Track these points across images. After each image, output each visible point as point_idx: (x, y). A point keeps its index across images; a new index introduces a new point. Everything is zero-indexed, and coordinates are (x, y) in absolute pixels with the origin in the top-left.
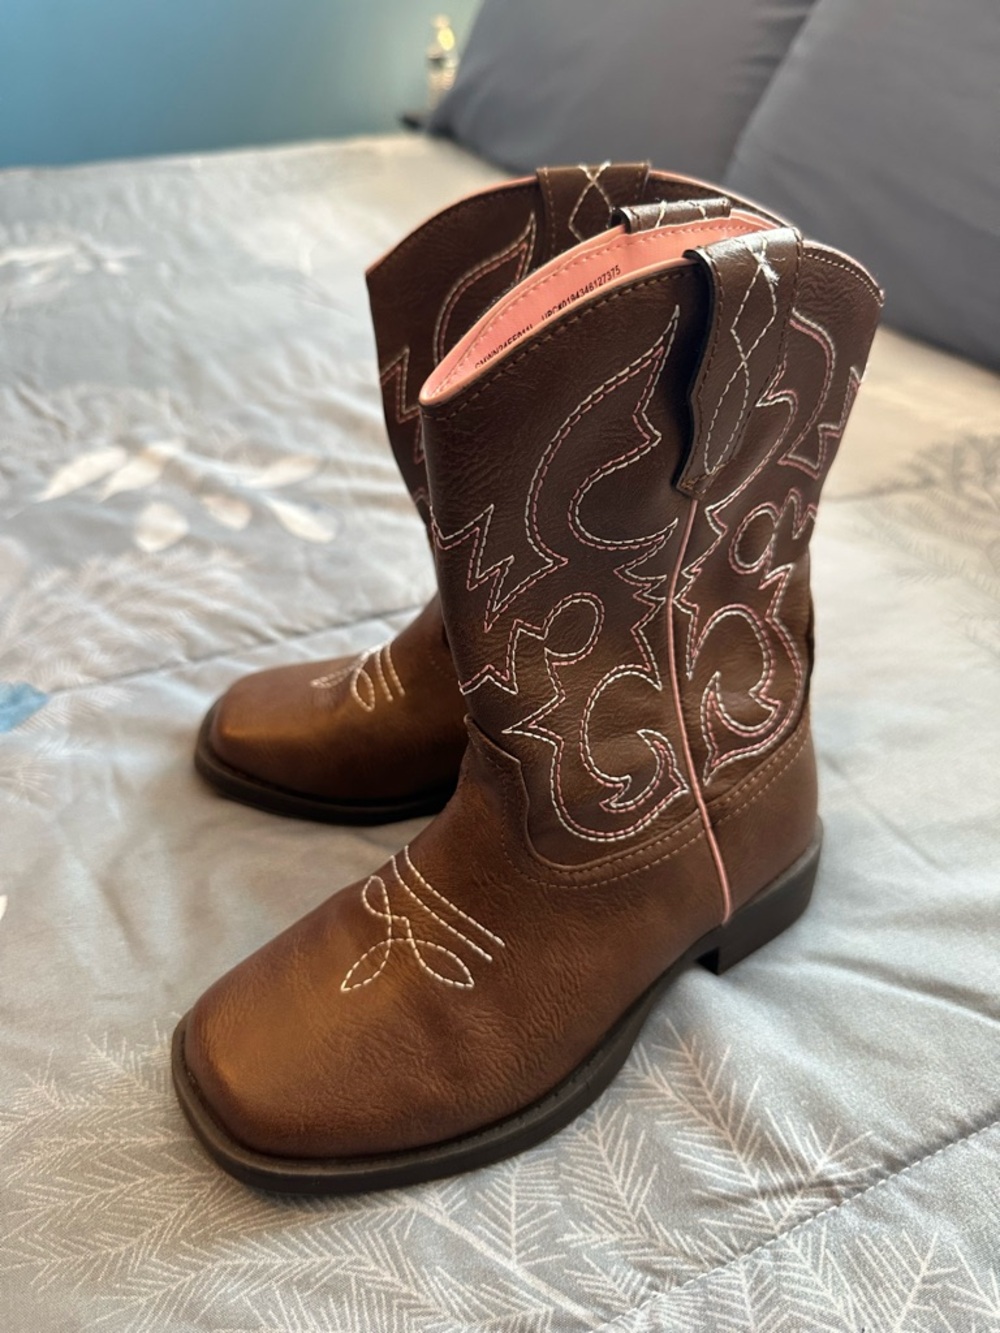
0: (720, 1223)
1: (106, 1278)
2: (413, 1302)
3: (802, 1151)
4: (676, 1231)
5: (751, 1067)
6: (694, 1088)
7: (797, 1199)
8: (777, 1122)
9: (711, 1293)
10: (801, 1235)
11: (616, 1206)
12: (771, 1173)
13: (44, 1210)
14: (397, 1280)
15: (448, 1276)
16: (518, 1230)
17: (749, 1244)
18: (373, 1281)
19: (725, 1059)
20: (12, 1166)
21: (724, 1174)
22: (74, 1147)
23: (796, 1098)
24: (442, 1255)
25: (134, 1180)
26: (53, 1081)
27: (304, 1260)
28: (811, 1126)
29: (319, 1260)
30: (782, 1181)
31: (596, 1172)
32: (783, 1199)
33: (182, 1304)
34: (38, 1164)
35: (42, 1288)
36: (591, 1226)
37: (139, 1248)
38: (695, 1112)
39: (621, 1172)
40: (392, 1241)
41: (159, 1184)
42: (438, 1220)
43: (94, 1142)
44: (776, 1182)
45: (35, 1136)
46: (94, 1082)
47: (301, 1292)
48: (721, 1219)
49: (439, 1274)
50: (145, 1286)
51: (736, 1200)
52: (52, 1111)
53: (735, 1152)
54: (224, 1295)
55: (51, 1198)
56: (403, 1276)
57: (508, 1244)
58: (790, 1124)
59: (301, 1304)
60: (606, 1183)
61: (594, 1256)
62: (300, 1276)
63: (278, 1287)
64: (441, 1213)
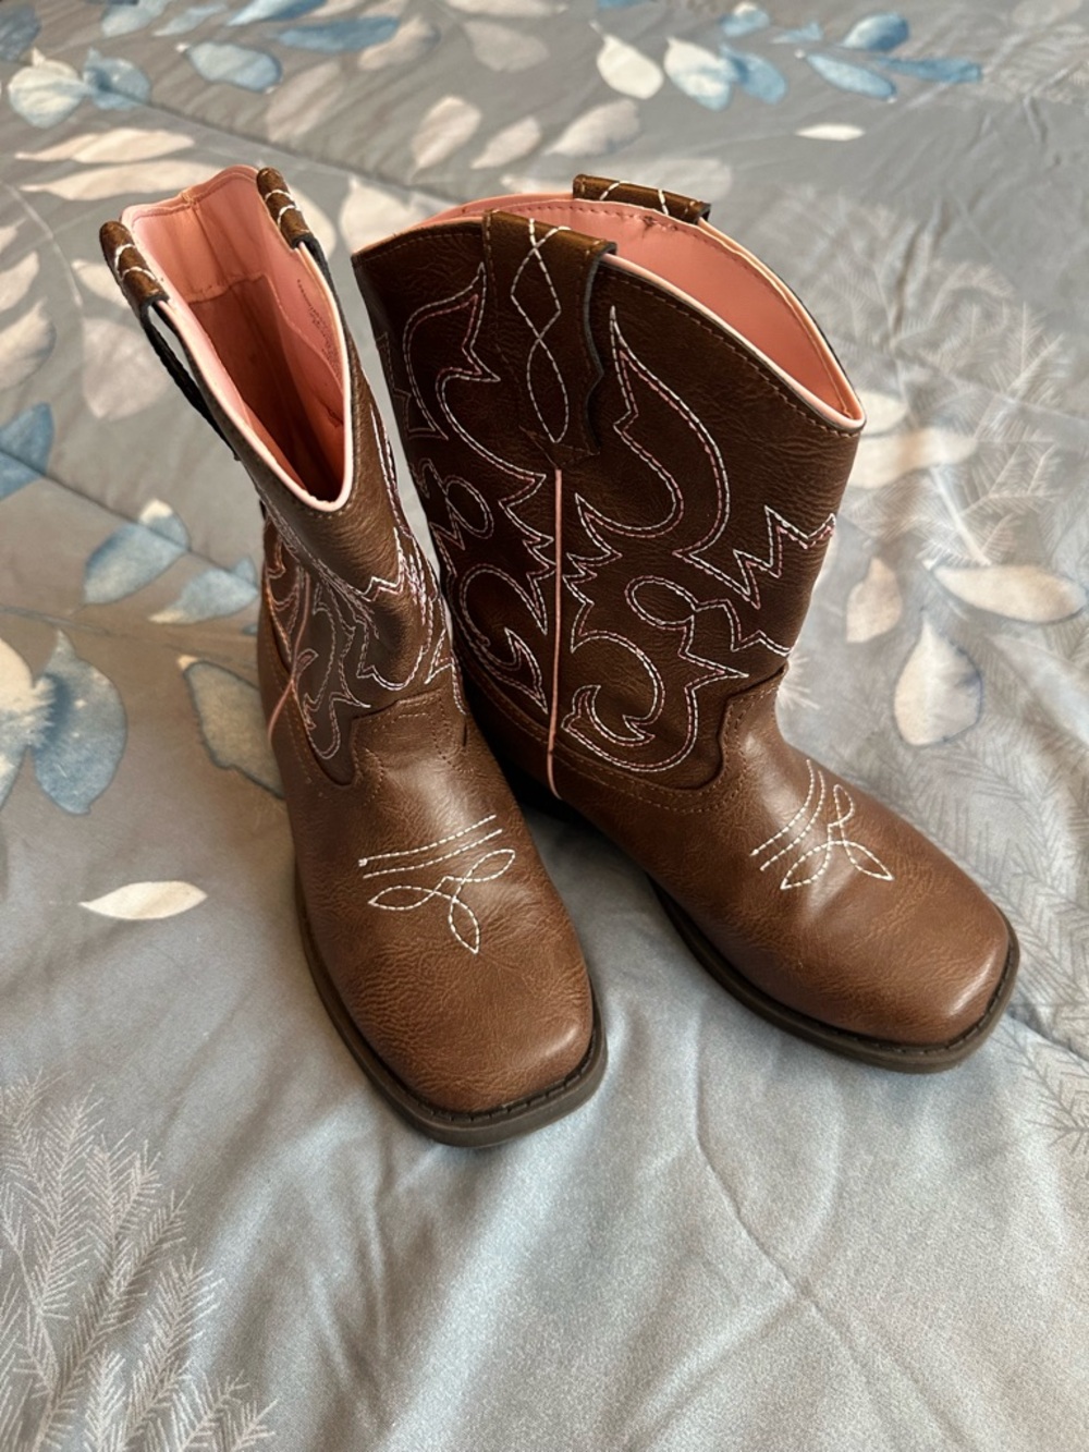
46: (48, 1133)
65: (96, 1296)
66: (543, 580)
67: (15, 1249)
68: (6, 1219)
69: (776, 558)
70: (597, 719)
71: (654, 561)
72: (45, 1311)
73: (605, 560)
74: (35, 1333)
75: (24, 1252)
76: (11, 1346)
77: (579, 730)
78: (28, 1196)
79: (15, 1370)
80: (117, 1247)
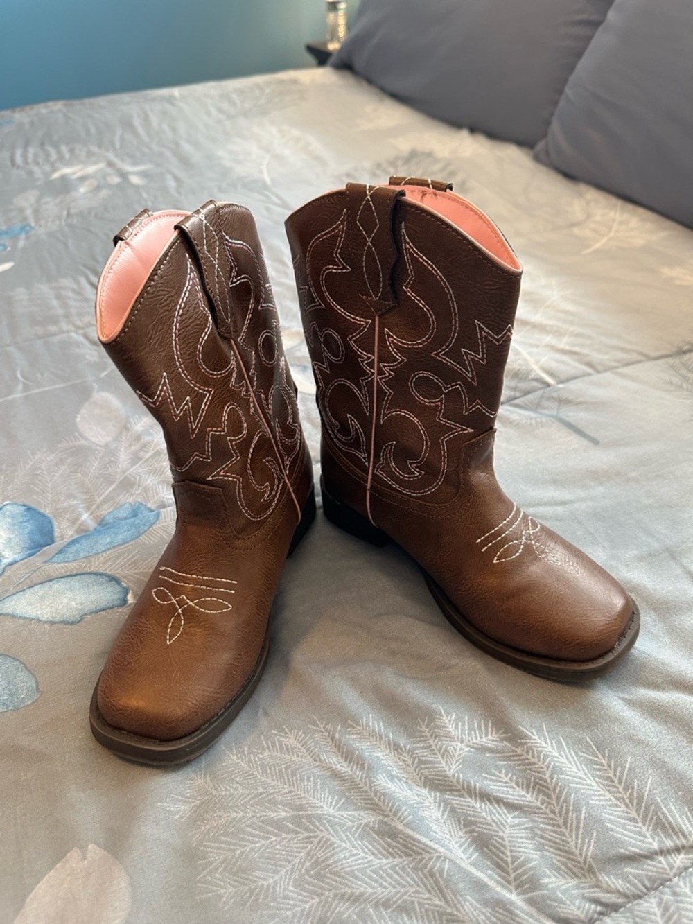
0: (637, 871)
1: (264, 899)
2: (454, 918)
3: (683, 825)
4: (612, 877)
5: (644, 771)
6: (610, 783)
7: (682, 856)
8: (665, 806)
9: (637, 916)
10: (688, 880)
11: (573, 860)
12: (664, 839)
13: (219, 859)
14: (442, 903)
15: (475, 902)
16: (515, 874)
17: (656, 885)
18: (429, 904)
19: (628, 766)
20: (194, 832)
21: (636, 839)
22: (229, 819)
23: (675, 791)
24: (469, 888)
25: (270, 838)
26: (208, 776)
27: (384, 890)
28: (686, 809)
29: (393, 890)
30: (672, 844)
31: (558, 836)
32: (673, 856)
33: (315, 918)
34: (209, 830)
35: (227, 907)
36: (559, 874)
37: (281, 881)
38: (613, 799)
39: (574, 836)
40: (437, 879)
41: (285, 841)
42: (463, 865)
43: (241, 815)
44: (668, 844)
45: (204, 812)
46: (233, 777)
47: (385, 910)
48: (637, 868)
49: (468, 901)
50: (288, 904)
51: (646, 857)
52: (211, 796)
53: (640, 825)
54: (339, 912)
55: (222, 851)
56: (447, 902)
57: (510, 883)
58: (673, 808)
59: (387, 917)
60: (565, 844)
61: (564, 893)
62: (383, 900)
63: (371, 907)
64: (464, 861)
65: (341, 781)
66: (368, 382)
67: (288, 815)
68: (268, 814)
69: (483, 352)
70: (393, 464)
71: (422, 361)
72: (333, 809)
73: (399, 363)
74: (343, 818)
75: (293, 810)
76: (342, 833)
77: (384, 472)
78: (262, 798)
79: (356, 836)
80: (322, 762)
